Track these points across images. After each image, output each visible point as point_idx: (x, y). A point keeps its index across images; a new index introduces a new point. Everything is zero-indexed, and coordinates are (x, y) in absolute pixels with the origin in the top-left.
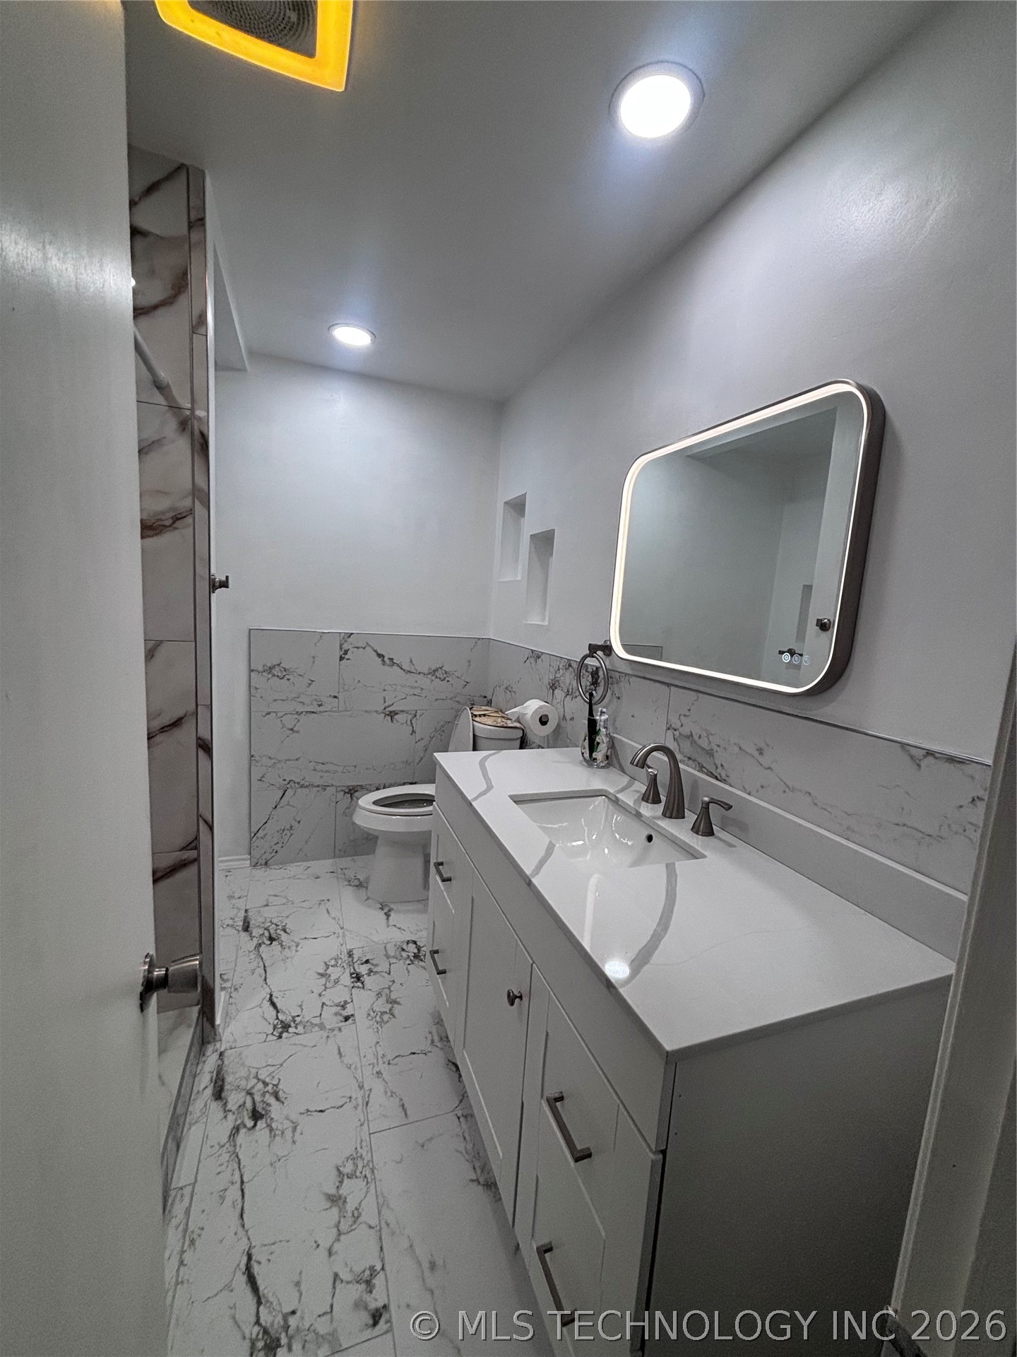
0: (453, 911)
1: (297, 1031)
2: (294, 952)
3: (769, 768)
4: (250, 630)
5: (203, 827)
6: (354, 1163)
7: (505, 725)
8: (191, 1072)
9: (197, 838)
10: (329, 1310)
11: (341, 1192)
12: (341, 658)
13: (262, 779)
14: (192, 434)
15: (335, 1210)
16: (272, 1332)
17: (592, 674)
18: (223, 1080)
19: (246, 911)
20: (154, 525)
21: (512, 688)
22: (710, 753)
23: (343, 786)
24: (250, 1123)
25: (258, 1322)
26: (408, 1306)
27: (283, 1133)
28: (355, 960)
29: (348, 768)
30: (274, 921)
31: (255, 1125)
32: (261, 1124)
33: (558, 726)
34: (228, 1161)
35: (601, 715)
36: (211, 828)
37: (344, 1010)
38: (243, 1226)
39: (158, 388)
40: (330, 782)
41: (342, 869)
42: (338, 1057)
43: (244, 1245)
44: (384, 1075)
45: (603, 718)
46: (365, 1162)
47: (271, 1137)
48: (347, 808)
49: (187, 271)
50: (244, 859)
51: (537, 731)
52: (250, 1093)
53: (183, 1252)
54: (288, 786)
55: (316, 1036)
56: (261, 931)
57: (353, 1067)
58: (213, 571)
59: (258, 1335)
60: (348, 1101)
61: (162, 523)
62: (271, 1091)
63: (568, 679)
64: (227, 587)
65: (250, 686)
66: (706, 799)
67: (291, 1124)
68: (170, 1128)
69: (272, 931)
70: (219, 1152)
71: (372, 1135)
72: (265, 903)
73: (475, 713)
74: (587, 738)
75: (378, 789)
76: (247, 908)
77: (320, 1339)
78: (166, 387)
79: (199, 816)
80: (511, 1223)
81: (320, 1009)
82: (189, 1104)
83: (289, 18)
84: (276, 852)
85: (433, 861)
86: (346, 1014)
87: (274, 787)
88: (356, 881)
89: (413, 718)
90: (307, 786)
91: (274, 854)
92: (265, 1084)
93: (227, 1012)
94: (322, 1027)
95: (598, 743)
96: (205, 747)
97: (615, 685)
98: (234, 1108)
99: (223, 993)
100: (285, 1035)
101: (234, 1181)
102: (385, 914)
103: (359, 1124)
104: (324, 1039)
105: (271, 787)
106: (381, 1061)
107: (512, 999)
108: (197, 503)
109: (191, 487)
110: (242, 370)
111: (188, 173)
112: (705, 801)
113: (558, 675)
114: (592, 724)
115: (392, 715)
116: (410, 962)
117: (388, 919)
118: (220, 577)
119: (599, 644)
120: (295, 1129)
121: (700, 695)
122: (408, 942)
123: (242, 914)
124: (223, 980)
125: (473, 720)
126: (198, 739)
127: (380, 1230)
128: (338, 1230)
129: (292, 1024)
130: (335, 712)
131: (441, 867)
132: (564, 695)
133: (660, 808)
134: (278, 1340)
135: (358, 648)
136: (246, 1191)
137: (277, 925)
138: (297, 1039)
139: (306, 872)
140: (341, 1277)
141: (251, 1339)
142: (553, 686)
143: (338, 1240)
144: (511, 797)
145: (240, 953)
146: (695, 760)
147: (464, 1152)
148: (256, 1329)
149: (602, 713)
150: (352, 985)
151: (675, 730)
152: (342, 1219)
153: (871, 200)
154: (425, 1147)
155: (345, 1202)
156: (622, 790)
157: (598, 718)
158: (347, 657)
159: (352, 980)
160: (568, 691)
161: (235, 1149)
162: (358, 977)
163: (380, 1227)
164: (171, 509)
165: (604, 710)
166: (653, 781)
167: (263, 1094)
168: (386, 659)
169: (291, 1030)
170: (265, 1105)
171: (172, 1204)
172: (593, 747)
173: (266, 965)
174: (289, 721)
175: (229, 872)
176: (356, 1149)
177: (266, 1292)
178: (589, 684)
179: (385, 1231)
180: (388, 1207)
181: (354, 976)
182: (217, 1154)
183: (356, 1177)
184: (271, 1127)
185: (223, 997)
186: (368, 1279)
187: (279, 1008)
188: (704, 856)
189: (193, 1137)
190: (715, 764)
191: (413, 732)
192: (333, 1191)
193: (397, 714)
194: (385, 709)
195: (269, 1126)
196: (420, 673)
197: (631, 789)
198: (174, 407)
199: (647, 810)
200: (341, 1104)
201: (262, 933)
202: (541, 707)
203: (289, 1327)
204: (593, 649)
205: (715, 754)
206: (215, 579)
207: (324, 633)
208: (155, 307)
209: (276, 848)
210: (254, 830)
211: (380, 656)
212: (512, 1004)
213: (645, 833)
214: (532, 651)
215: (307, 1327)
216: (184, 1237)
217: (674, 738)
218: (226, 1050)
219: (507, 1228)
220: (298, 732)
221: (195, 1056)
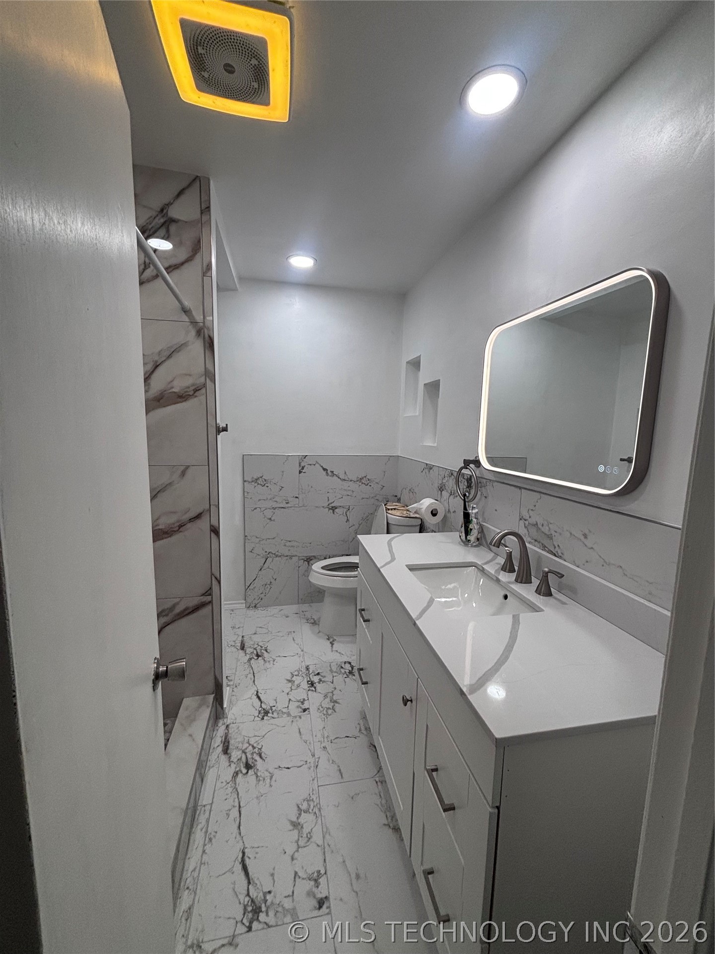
0: (371, 642)
1: (273, 716)
2: (272, 664)
3: (592, 548)
4: (243, 455)
5: (214, 582)
6: (308, 804)
7: (409, 516)
8: (210, 736)
9: (211, 588)
10: (291, 894)
11: (299, 820)
12: (300, 472)
13: (253, 551)
14: (204, 338)
15: (296, 832)
16: (257, 903)
17: (467, 480)
18: (229, 742)
19: (243, 637)
20: (184, 395)
21: (414, 490)
22: (550, 537)
23: (304, 556)
24: (244, 771)
25: (248, 895)
26: (341, 900)
27: (264, 779)
28: (310, 673)
29: (306, 544)
30: (260, 644)
31: (247, 772)
32: (251, 772)
33: (445, 516)
34: (231, 793)
35: (472, 510)
36: (219, 582)
37: (303, 704)
38: (240, 834)
39: (184, 312)
40: (295, 553)
41: (303, 612)
42: (298, 735)
43: (240, 846)
44: (328, 749)
45: (474, 511)
46: (315, 804)
47: (257, 781)
48: (305, 571)
49: (200, 240)
50: (242, 603)
51: (430, 521)
52: (244, 752)
53: (205, 845)
54: (269, 556)
55: (285, 720)
56: (252, 650)
57: (308, 742)
58: (218, 422)
59: (248, 902)
60: (305, 763)
61: (188, 393)
62: (257, 752)
63: (451, 483)
64: (227, 431)
65: (244, 492)
66: (546, 570)
67: (269, 775)
68: (197, 769)
69: (259, 651)
70: (226, 786)
71: (319, 787)
72: (254, 633)
73: (388, 508)
74: (463, 525)
75: (325, 558)
76: (243, 635)
77: (286, 911)
78: (189, 311)
79: (212, 574)
80: (409, 854)
81: (288, 703)
82: (208, 755)
83: (253, 86)
84: (262, 599)
85: (358, 608)
86: (304, 708)
87: (260, 557)
88: (312, 620)
89: (347, 511)
90: (280, 556)
91: (260, 600)
92: (254, 748)
93: (231, 702)
94: (289, 714)
95: (471, 530)
96: (215, 531)
97: (483, 488)
98: (235, 760)
99: (228, 688)
100: (265, 718)
101: (235, 805)
102: (331, 643)
103: (311, 779)
104: (290, 723)
105: (258, 557)
106: (326, 740)
107: (405, 701)
108: (208, 380)
109: (204, 370)
110: (235, 290)
111: (200, 181)
112: (545, 571)
113: (444, 481)
114: (467, 516)
115: (333, 509)
116: (346, 676)
117: (332, 646)
118: (222, 425)
119: (471, 459)
120: (271, 778)
121: (542, 495)
122: (345, 663)
123: (240, 638)
124: (229, 680)
125: (387, 512)
126: (211, 526)
127: (324, 848)
128: (298, 844)
129: (270, 711)
130: (296, 507)
131: (363, 612)
132: (448, 495)
133: (513, 576)
134: (260, 907)
135: (310, 465)
136: (242, 813)
137: (262, 647)
138: (272, 721)
139: (280, 613)
140: (300, 875)
141: (244, 905)
142: (441, 489)
143: (297, 851)
144: (407, 566)
145: (239, 664)
146: (539, 542)
147: (380, 805)
148: (247, 899)
149: (473, 508)
150: (308, 689)
151: (525, 520)
152: (300, 838)
153: (655, 136)
154: (354, 799)
155: (302, 827)
156: (486, 563)
157: (470, 511)
158: (303, 471)
159: (309, 685)
160: (451, 492)
161: (236, 785)
162: (312, 684)
163: (324, 846)
164: (193, 385)
165: (475, 506)
166: (510, 555)
167: (252, 754)
168: (329, 472)
169: (269, 715)
170: (253, 761)
171: (199, 815)
172: (467, 532)
173: (255, 672)
174: (269, 513)
175: (233, 611)
176: (309, 794)
177: (253, 877)
178: (465, 487)
179: (327, 848)
180: (329, 834)
181: (310, 683)
182: (225, 788)
183: (310, 813)
184: (257, 774)
185: (228, 690)
186: (316, 878)
187: (262, 699)
188: (542, 610)
189: (211, 775)
190: (554, 545)
191: (348, 520)
192: (294, 819)
193: (336, 508)
194: (329, 505)
195: (256, 774)
196: (351, 481)
197: (494, 562)
198: (194, 323)
199: (504, 577)
200: (300, 765)
201: (252, 651)
202: (432, 504)
203: (267, 900)
204: (467, 463)
205: (554, 537)
206: (219, 426)
207: (289, 456)
208: (182, 264)
209: (262, 596)
210: (248, 584)
211: (325, 469)
212: (405, 705)
213: (503, 593)
214: (427, 464)
215: (278, 903)
216: (206, 836)
217: (525, 527)
218: (230, 724)
219: (406, 857)
220: (274, 520)
221: (212, 726)
